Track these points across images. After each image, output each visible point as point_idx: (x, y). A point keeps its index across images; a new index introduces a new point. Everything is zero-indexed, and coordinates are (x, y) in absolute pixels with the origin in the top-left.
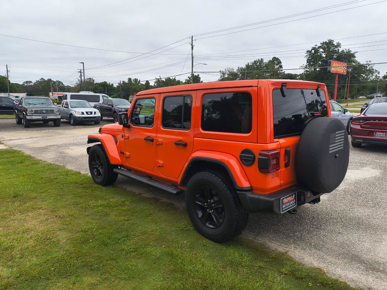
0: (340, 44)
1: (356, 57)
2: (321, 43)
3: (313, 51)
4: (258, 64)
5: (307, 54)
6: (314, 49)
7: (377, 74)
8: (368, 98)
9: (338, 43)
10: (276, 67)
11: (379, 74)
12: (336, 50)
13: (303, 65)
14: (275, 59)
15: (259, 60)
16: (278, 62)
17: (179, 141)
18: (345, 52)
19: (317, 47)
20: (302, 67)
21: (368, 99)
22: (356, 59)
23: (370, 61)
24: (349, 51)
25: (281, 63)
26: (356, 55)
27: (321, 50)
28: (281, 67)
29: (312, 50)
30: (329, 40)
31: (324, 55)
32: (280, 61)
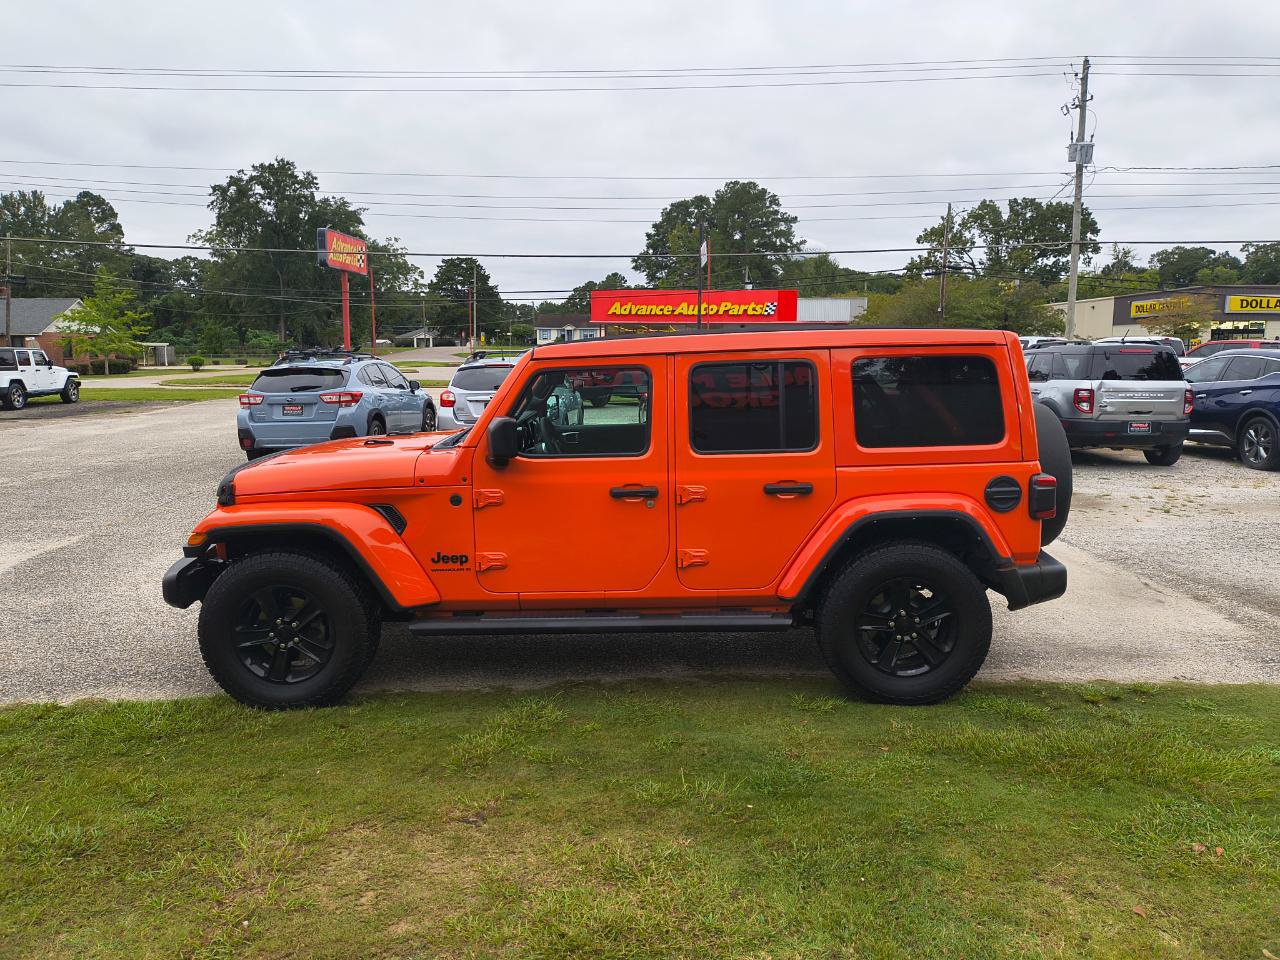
0: (316, 178)
1: (363, 224)
2: (253, 166)
3: (233, 189)
4: (23, 209)
5: (213, 198)
6: (234, 181)
7: (417, 277)
8: (398, 345)
9: (308, 174)
10: (99, 228)
11: (422, 277)
12: (305, 197)
13: (200, 231)
14: (87, 200)
15: (22, 195)
16: (103, 211)
17: (779, 482)
18: (331, 205)
19: (245, 178)
20: (194, 236)
21: (400, 346)
22: (361, 227)
23: (396, 239)
24: (345, 204)
25: (115, 215)
26: (363, 217)
27: (258, 189)
28: (117, 229)
29: (230, 185)
30: (279, 159)
31: (268, 207)
32: (111, 209)
